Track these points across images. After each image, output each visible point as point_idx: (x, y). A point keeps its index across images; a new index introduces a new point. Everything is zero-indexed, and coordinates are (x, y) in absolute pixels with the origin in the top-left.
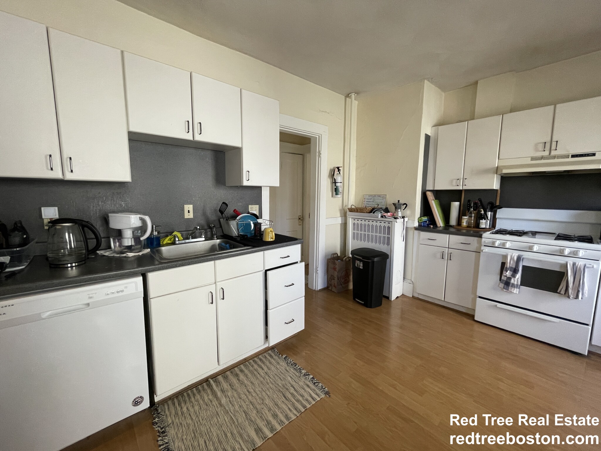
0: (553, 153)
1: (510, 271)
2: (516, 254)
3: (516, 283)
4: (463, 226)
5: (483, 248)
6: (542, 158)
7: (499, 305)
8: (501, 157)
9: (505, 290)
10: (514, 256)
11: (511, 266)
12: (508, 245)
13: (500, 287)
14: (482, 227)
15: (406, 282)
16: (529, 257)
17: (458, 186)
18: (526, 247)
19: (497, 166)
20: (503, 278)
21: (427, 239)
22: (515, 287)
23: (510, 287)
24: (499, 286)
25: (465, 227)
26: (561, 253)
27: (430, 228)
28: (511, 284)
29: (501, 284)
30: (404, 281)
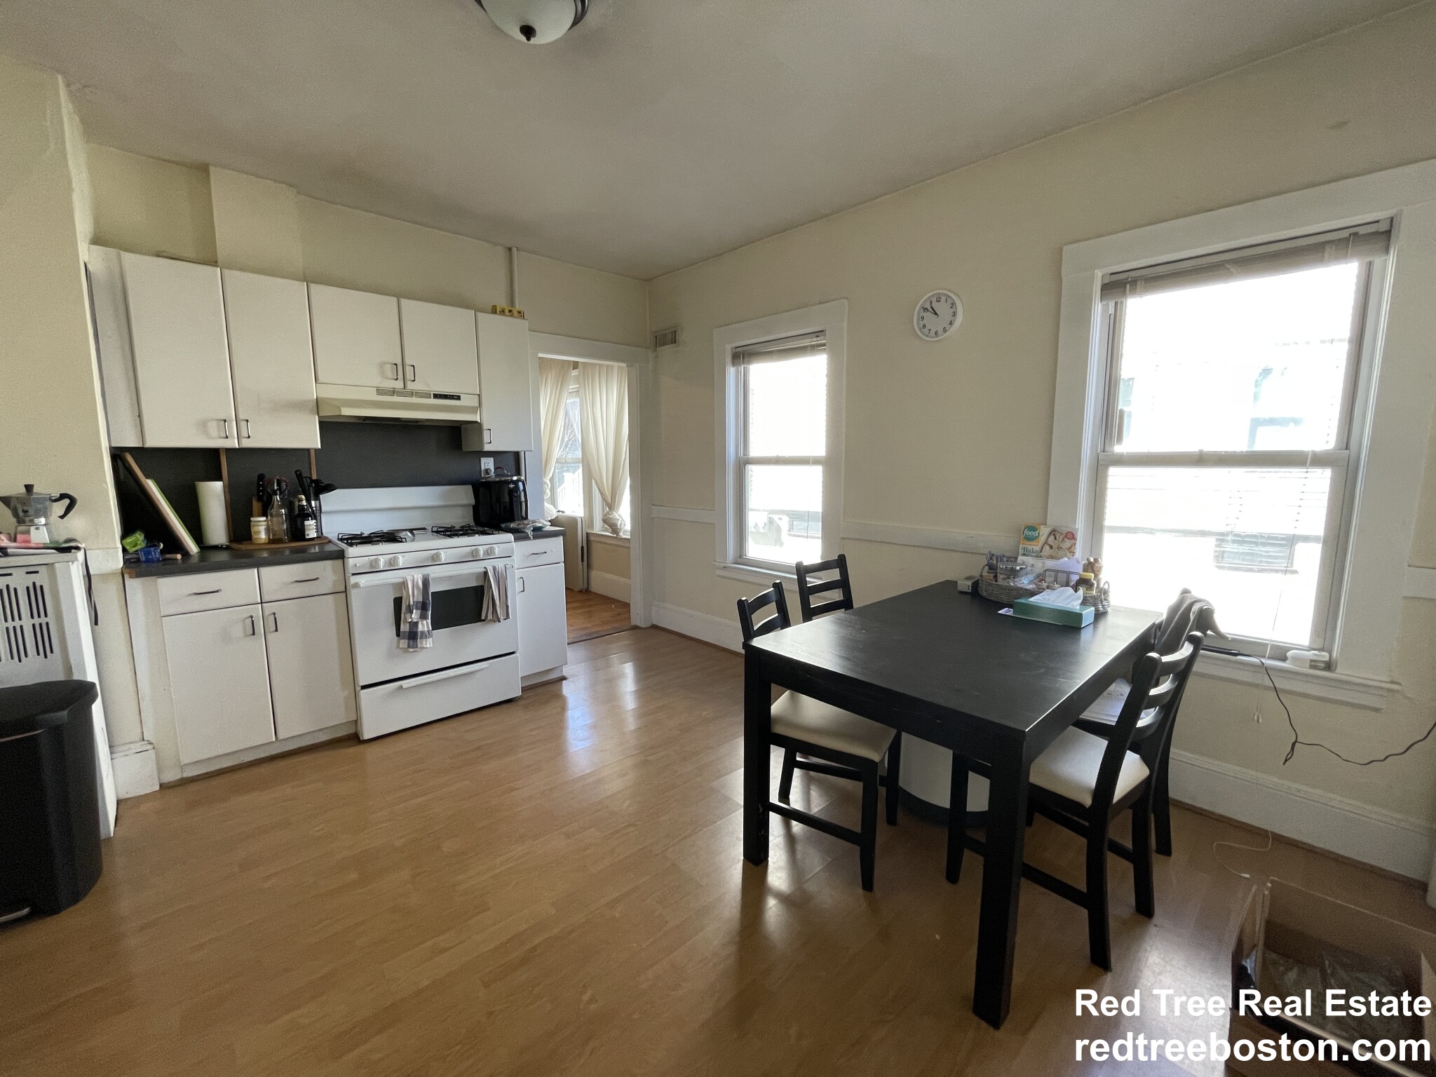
0: (410, 386)
1: (417, 609)
2: (418, 576)
3: (426, 629)
4: (259, 542)
5: (353, 580)
6: (393, 392)
7: (405, 683)
8: (321, 378)
9: (411, 650)
10: (418, 579)
11: (415, 600)
12: (401, 561)
13: (403, 648)
14: (311, 536)
15: (121, 754)
16: (435, 575)
17: (227, 437)
18: (426, 559)
19: (315, 397)
20: (402, 628)
21: (190, 595)
22: (426, 637)
23: (419, 640)
24: (398, 647)
25: (265, 544)
26: (473, 557)
27: (175, 561)
28: (419, 634)
29: (402, 641)
30: (114, 756)
